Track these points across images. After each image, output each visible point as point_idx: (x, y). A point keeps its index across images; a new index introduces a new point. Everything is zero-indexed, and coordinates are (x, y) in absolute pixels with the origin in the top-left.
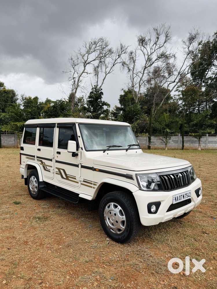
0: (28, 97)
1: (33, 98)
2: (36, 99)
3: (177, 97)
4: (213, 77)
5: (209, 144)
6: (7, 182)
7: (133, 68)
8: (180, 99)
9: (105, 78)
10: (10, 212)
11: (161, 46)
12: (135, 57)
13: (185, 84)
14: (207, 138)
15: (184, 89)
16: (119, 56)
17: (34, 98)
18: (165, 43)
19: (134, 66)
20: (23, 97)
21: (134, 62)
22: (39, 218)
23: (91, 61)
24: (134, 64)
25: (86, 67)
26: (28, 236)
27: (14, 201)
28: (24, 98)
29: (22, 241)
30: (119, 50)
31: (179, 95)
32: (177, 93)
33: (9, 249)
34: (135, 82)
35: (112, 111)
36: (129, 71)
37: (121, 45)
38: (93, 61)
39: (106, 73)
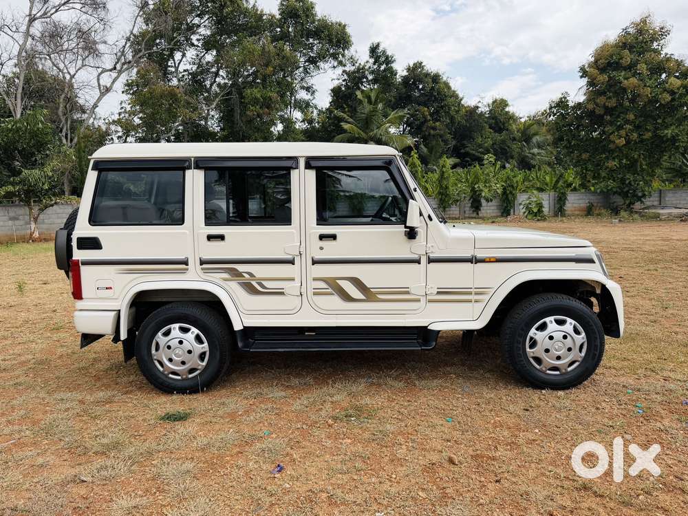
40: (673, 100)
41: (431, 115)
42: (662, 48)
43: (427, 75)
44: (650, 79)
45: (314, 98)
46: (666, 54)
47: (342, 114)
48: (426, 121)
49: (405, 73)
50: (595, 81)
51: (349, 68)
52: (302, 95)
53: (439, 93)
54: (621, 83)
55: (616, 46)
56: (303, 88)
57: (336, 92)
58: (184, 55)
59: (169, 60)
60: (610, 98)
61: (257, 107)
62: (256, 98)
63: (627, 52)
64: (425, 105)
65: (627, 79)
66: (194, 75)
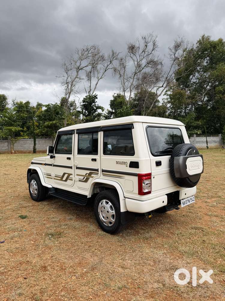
0: (19, 102)
1: (24, 102)
2: (28, 103)
3: (166, 101)
4: (197, 82)
5: (196, 144)
6: (7, 192)
7: (124, 74)
8: (169, 102)
9: (97, 83)
10: (17, 229)
11: (149, 53)
12: (125, 63)
13: (173, 88)
14: (195, 138)
15: (172, 93)
16: (111, 62)
17: (26, 103)
18: (152, 50)
19: (124, 72)
20: (15, 101)
21: (124, 68)
22: (52, 235)
23: (84, 67)
24: (125, 69)
25: (79, 73)
26: (44, 258)
27: (20, 215)
28: (15, 103)
29: (39, 266)
30: (110, 56)
31: (167, 99)
32: (165, 97)
33: (25, 278)
34: (126, 86)
35: (104, 114)
36: (120, 77)
37: (113, 51)
38: (86, 67)
39: (98, 78)
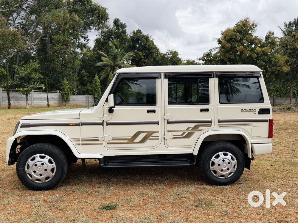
5: (34, 101)
14: (33, 94)
40: (258, 57)
41: (144, 56)
42: (253, 33)
43: (143, 37)
44: (249, 47)
45: (88, 43)
46: (255, 36)
47: (102, 52)
48: (141, 59)
49: (132, 35)
50: (225, 46)
51: (105, 30)
52: (82, 41)
53: (149, 46)
54: (236, 48)
55: (234, 31)
56: (83, 37)
57: (98, 41)
58: (19, 15)
59: (10, 16)
60: (231, 54)
61: (60, 45)
62: (59, 40)
63: (238, 34)
64: (142, 51)
65: (239, 46)
66: (24, 26)
